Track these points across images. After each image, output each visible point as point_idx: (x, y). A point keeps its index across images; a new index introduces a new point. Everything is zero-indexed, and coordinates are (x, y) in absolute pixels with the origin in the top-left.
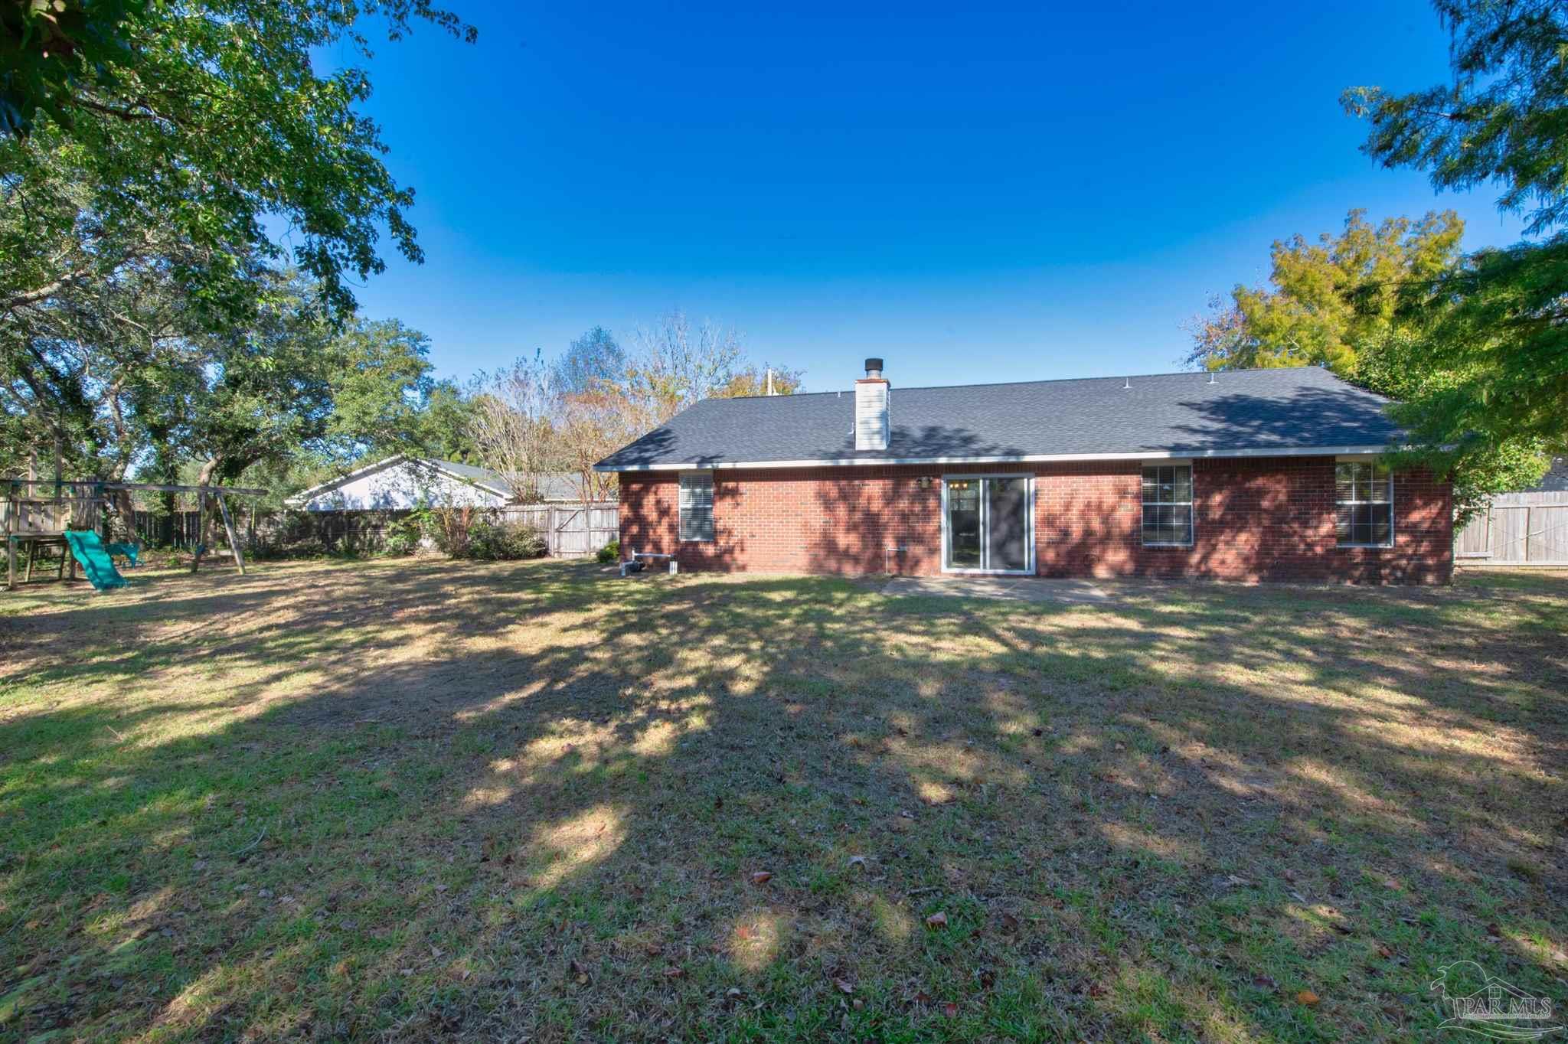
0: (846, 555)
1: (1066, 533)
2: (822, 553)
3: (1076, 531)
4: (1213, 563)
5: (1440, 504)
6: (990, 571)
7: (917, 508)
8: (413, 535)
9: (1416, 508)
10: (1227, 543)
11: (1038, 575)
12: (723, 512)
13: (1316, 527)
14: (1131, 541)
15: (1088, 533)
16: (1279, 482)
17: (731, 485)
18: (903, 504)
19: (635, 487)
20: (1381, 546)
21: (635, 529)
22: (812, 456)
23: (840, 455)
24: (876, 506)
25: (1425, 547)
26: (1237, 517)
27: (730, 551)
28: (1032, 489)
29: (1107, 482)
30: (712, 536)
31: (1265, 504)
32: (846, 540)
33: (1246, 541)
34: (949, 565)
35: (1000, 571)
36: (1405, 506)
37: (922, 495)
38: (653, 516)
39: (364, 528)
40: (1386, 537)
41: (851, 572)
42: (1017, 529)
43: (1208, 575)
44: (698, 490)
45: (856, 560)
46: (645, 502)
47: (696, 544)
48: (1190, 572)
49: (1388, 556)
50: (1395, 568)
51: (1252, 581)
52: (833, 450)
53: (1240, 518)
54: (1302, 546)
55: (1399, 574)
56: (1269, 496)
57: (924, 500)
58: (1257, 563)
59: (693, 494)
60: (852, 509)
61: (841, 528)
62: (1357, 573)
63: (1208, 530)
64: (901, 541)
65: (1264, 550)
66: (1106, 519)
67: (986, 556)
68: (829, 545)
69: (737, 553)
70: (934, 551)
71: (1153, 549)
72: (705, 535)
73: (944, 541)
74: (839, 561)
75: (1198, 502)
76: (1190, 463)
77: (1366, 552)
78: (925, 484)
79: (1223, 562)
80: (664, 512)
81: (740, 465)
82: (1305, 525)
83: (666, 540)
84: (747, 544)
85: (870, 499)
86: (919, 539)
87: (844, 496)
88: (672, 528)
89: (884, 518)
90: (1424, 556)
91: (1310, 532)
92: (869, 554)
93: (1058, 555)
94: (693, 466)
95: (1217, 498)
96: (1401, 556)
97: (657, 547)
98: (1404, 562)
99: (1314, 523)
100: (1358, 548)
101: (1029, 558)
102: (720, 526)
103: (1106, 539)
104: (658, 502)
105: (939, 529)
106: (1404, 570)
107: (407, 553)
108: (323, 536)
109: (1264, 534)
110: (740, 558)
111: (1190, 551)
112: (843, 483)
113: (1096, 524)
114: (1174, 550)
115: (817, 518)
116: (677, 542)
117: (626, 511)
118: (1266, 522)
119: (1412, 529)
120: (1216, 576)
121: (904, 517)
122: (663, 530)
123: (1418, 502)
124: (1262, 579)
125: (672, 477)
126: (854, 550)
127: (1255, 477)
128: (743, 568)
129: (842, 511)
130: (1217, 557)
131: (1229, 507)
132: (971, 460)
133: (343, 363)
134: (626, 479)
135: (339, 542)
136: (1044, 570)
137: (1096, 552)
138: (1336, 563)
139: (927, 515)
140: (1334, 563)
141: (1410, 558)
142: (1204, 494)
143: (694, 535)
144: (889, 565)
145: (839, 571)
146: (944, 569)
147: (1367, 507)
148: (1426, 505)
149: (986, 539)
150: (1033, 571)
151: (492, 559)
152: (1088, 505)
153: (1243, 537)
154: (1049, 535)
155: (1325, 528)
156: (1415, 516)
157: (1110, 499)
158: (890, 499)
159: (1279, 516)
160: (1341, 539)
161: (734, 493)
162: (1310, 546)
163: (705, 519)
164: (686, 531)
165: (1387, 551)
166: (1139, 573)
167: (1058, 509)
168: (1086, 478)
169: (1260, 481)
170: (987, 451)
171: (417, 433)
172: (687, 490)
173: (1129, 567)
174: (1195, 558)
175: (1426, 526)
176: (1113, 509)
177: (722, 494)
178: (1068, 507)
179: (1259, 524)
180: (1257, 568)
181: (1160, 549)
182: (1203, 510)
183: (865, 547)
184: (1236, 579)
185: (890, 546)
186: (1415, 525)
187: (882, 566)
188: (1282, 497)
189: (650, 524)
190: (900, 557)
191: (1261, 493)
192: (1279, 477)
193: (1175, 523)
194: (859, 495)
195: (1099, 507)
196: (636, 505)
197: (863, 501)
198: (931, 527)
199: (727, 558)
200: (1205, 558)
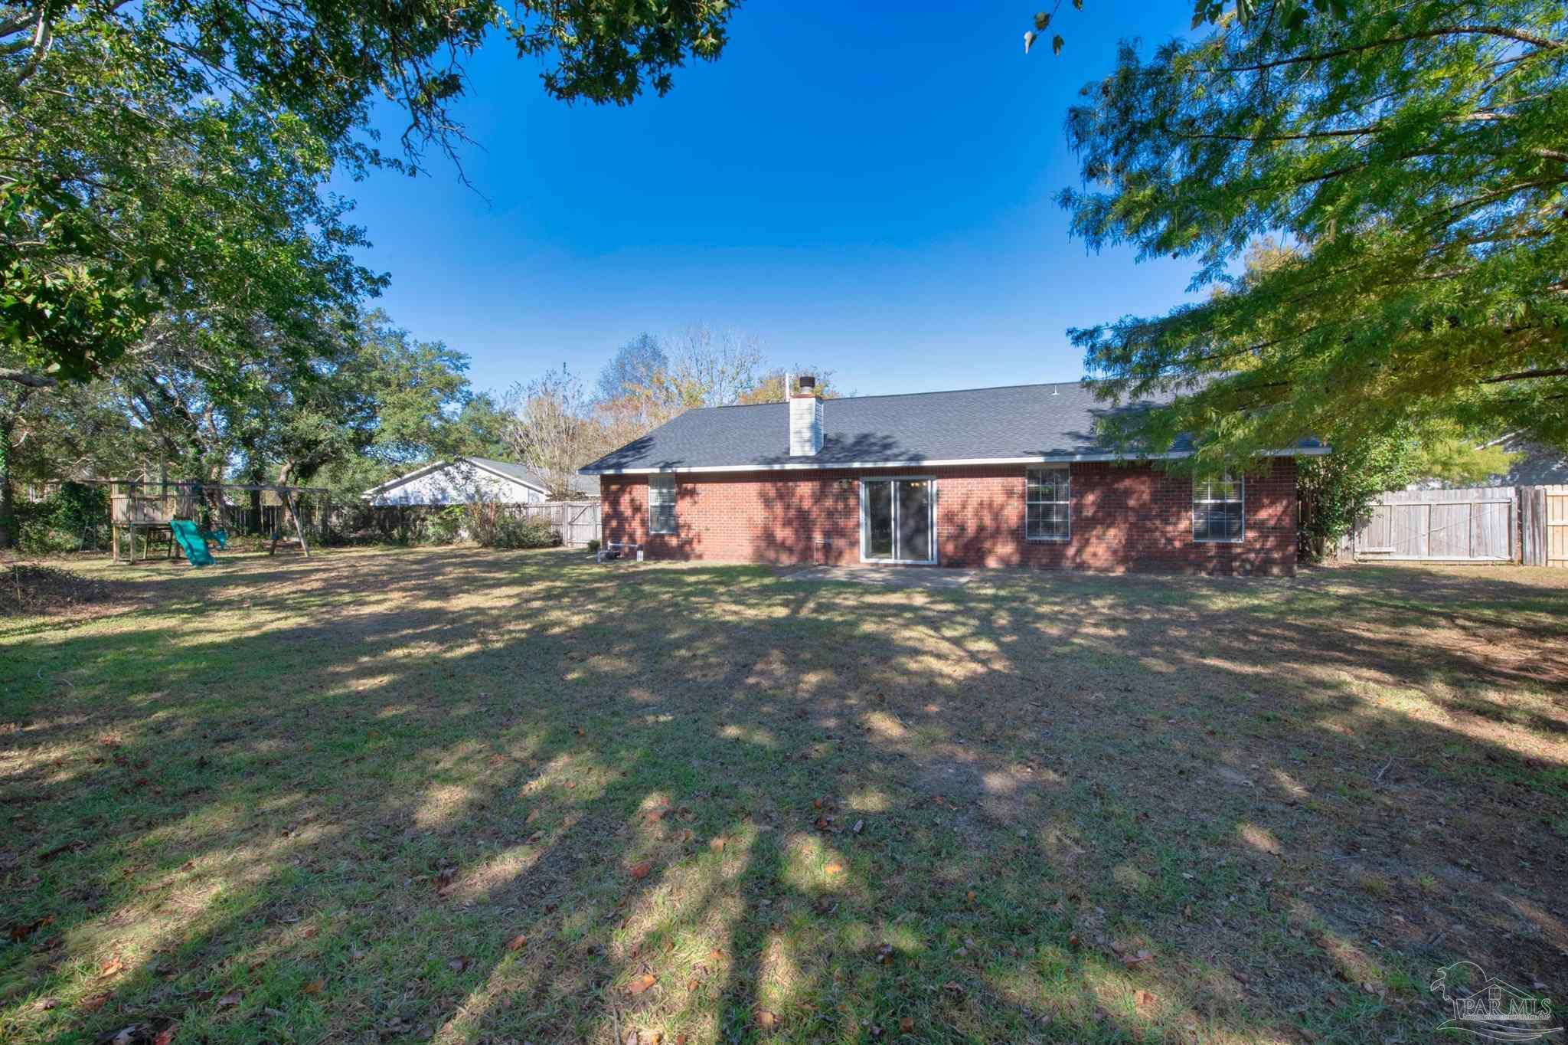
0: (783, 546)
1: (962, 528)
2: (763, 544)
3: (971, 526)
4: (1086, 556)
5: (1285, 503)
6: (900, 562)
7: (840, 506)
8: (452, 527)
9: (1263, 506)
10: (1098, 538)
11: (939, 565)
12: (683, 507)
13: (1175, 524)
14: (1016, 534)
15: (981, 529)
16: (1143, 483)
17: (690, 486)
18: (829, 503)
19: (614, 487)
20: (1234, 541)
21: (614, 523)
22: (754, 461)
23: (777, 460)
24: (807, 504)
25: (1271, 542)
26: (1107, 515)
27: (690, 542)
28: (935, 490)
29: (996, 484)
30: (676, 530)
31: (1132, 503)
32: (782, 533)
33: (1114, 535)
34: (867, 557)
35: (909, 562)
36: (1255, 505)
37: (843, 495)
38: (628, 512)
39: (414, 521)
40: (1238, 534)
41: (786, 560)
42: (922, 526)
43: (1082, 566)
44: (665, 491)
45: (790, 550)
46: (622, 500)
47: (663, 536)
48: (1067, 564)
49: (1239, 550)
50: (1244, 561)
51: (1119, 571)
52: (772, 456)
53: (1109, 514)
54: (1163, 541)
55: (1248, 567)
56: (1135, 496)
57: (846, 499)
58: (1124, 555)
59: (661, 494)
60: (788, 507)
61: (779, 523)
62: (1211, 566)
63: (1083, 526)
64: (827, 534)
65: (1130, 544)
66: (997, 516)
67: (897, 548)
68: (769, 537)
69: (695, 545)
70: (854, 543)
71: (1035, 543)
72: (670, 529)
73: (863, 535)
74: (777, 551)
75: (1074, 501)
76: (1067, 466)
77: (1219, 546)
78: (845, 486)
79: (1095, 555)
80: (637, 509)
81: (695, 470)
82: (1166, 521)
83: (639, 533)
84: (703, 536)
85: (801, 498)
86: (841, 533)
87: (781, 496)
88: (643, 523)
89: (814, 515)
90: (1269, 550)
91: (1170, 528)
92: (802, 545)
93: (956, 547)
94: (657, 470)
95: (1090, 498)
96: (1249, 551)
97: (632, 539)
98: (1252, 556)
99: (1173, 519)
100: (1211, 543)
101: (932, 549)
102: (681, 521)
103: (997, 533)
104: (632, 500)
105: (858, 525)
106: (1252, 563)
107: (449, 543)
108: (382, 528)
109: (1130, 529)
110: (698, 548)
111: (1067, 544)
112: (780, 484)
113: (988, 521)
114: (1054, 543)
115: (759, 514)
116: (647, 534)
117: (607, 508)
118: (1132, 519)
119: (1260, 526)
120: (1089, 568)
121: (830, 514)
122: (636, 524)
123: (1266, 501)
124: (1128, 570)
125: (643, 479)
126: (789, 542)
127: (1122, 480)
128: (700, 557)
129: (779, 508)
130: (1090, 549)
131: (1100, 505)
132: (880, 465)
133: (388, 384)
134: (606, 481)
135: (395, 532)
136: (944, 561)
137: (987, 545)
138: (1192, 556)
139: (848, 512)
140: (1190, 557)
141: (1258, 552)
142: (1079, 493)
143: (662, 528)
144: (818, 556)
145: (777, 560)
146: (863, 559)
147: (1221, 505)
148: (1272, 503)
149: (896, 533)
150: (935, 562)
151: (513, 548)
152: (981, 504)
153: (1112, 532)
154: (949, 530)
155: (1183, 525)
156: (1263, 514)
157: (999, 499)
158: (818, 498)
159: (1143, 513)
160: (1198, 535)
161: (692, 493)
162: (1170, 541)
163: (670, 515)
164: (655, 525)
165: (1240, 545)
166: (1024, 564)
167: (956, 507)
168: (979, 480)
169: (1127, 483)
170: (895, 457)
171: (449, 441)
172: (655, 491)
173: (1016, 559)
174: (1071, 551)
175: (1272, 523)
176: (1002, 507)
177: (684, 494)
178: (964, 507)
179: (1126, 521)
180: (1123, 561)
181: (1041, 543)
182: (1078, 508)
183: (798, 539)
184: (1107, 570)
185: (818, 539)
186: (1263, 522)
187: (812, 557)
188: (1146, 497)
189: (626, 519)
190: (827, 548)
191: (1128, 493)
192: (1144, 478)
193: (1055, 519)
194: (793, 495)
195: (990, 505)
196: (615, 503)
197: (795, 501)
198: (851, 523)
199: (687, 548)
200: (1079, 552)
